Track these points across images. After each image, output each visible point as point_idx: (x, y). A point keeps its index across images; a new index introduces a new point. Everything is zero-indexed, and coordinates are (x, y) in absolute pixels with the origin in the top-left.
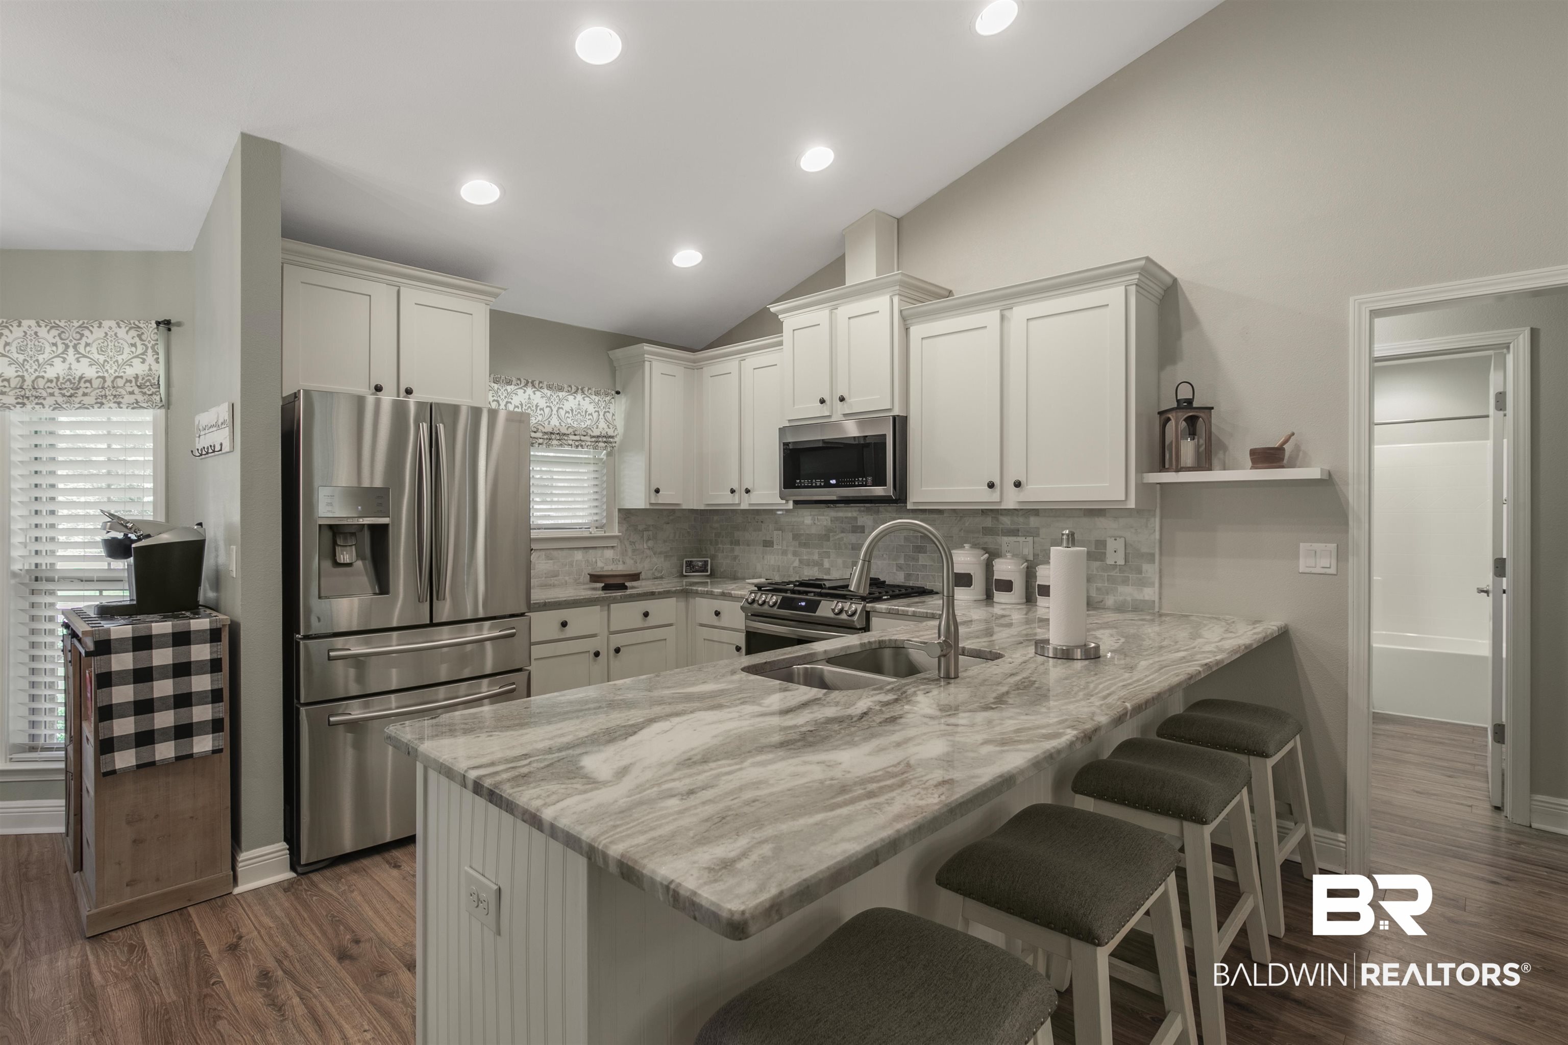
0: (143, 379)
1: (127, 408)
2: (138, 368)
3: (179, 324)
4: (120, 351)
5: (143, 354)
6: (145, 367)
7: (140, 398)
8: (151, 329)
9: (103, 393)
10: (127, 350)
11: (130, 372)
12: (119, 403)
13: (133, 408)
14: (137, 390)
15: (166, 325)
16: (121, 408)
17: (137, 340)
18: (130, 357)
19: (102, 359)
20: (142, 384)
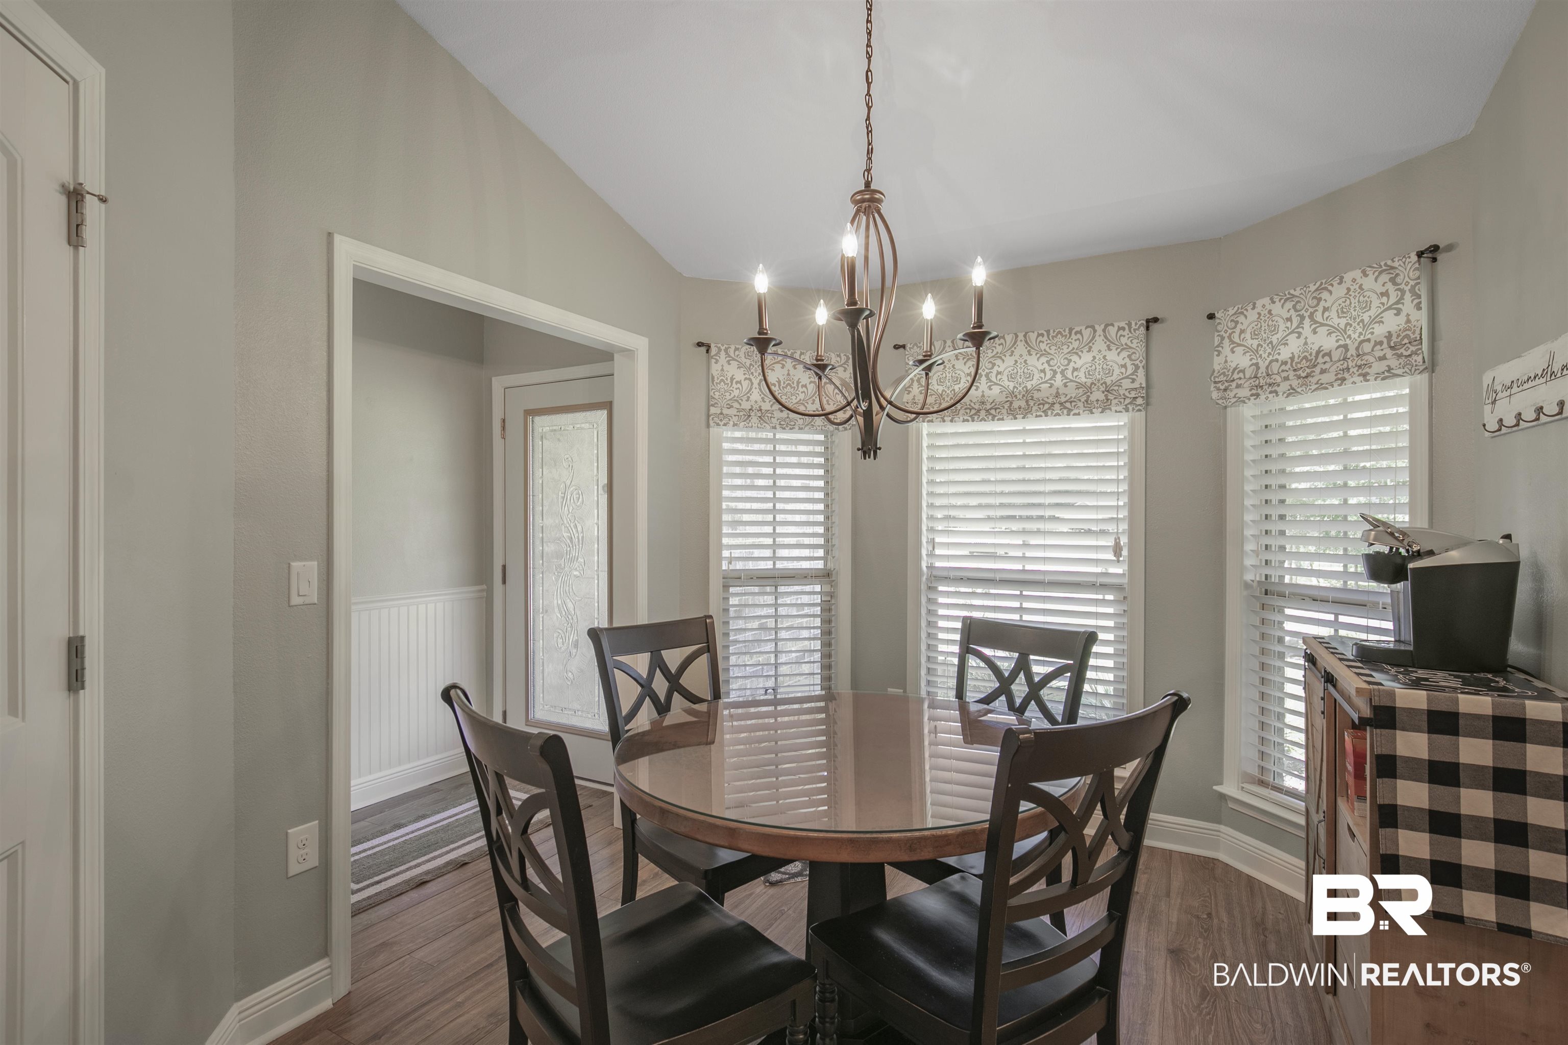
0: (1398, 336)
1: (1375, 379)
2: (1392, 323)
3: (1450, 248)
4: (1367, 306)
5: (1397, 303)
6: (1402, 319)
7: (1393, 363)
8: (1410, 265)
9: (1345, 365)
10: (1376, 303)
11: (1379, 331)
12: (1364, 375)
13: (1383, 379)
14: (1389, 353)
15: (1431, 254)
16: (1368, 381)
17: (1389, 286)
18: (1380, 311)
19: (1343, 322)
20: (1394, 343)
